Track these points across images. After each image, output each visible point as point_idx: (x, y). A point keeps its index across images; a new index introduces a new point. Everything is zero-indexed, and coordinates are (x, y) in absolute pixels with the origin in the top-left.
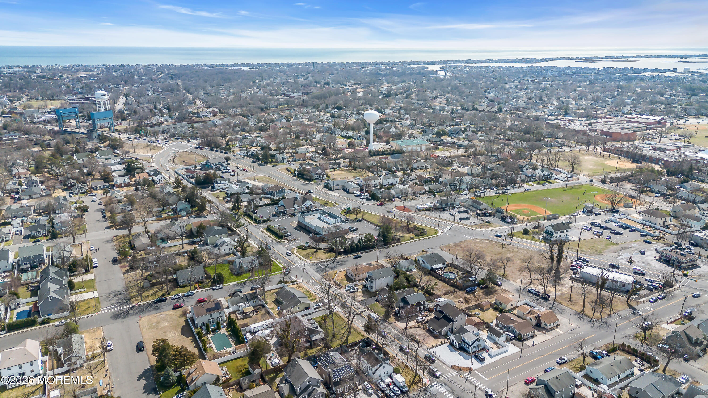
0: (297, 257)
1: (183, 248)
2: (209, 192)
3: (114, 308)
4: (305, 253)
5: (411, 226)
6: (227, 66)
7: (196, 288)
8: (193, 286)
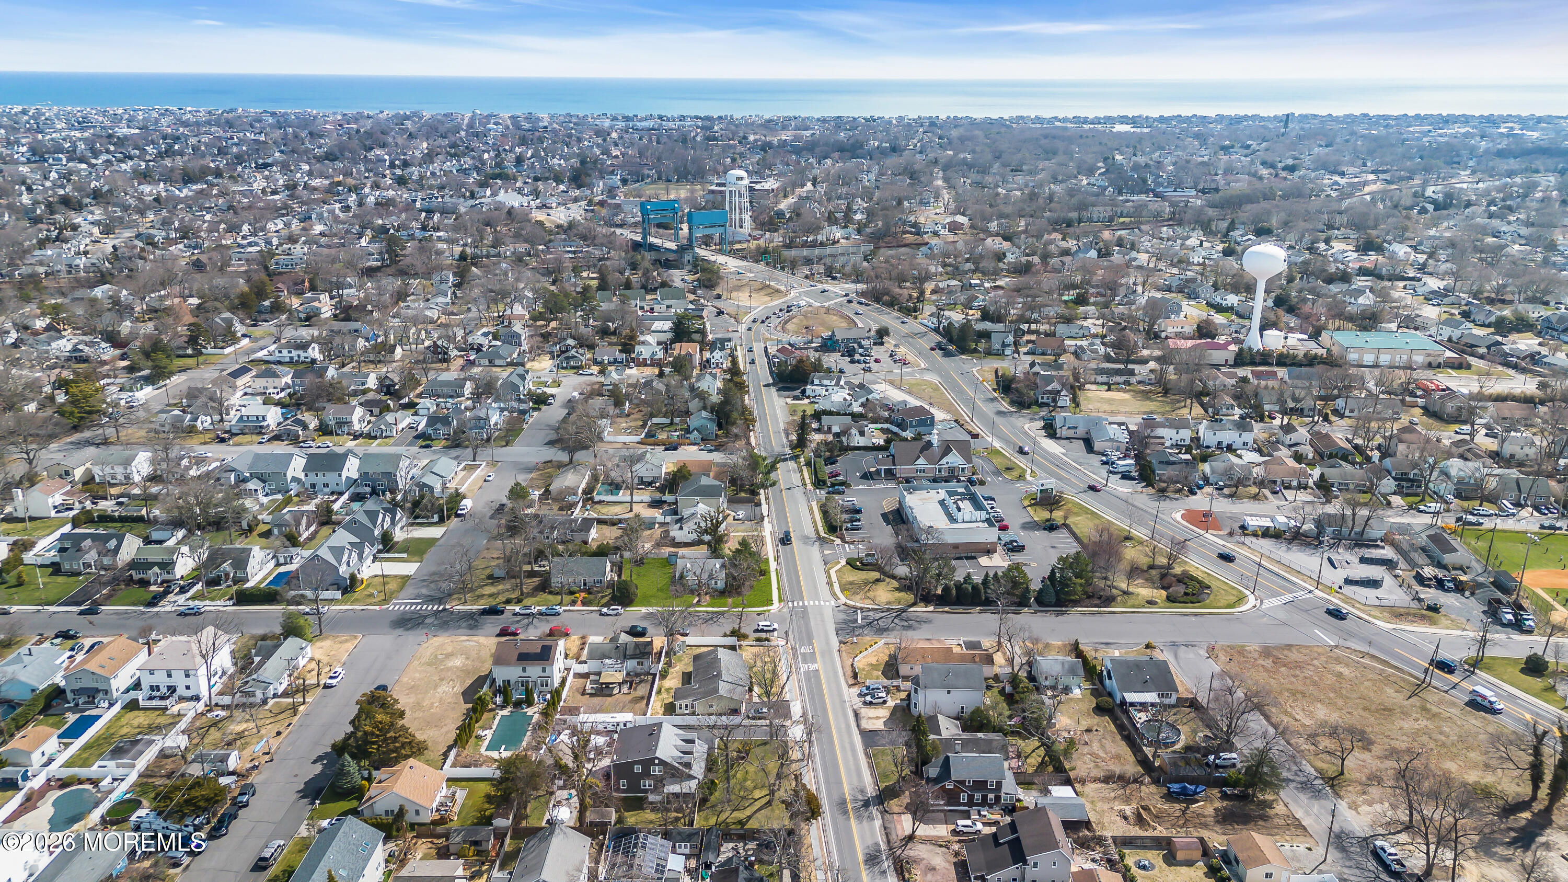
0: (830, 584)
1: (631, 510)
2: (789, 400)
3: (412, 604)
4: (851, 579)
5: (1178, 570)
7: (574, 603)
8: (572, 597)
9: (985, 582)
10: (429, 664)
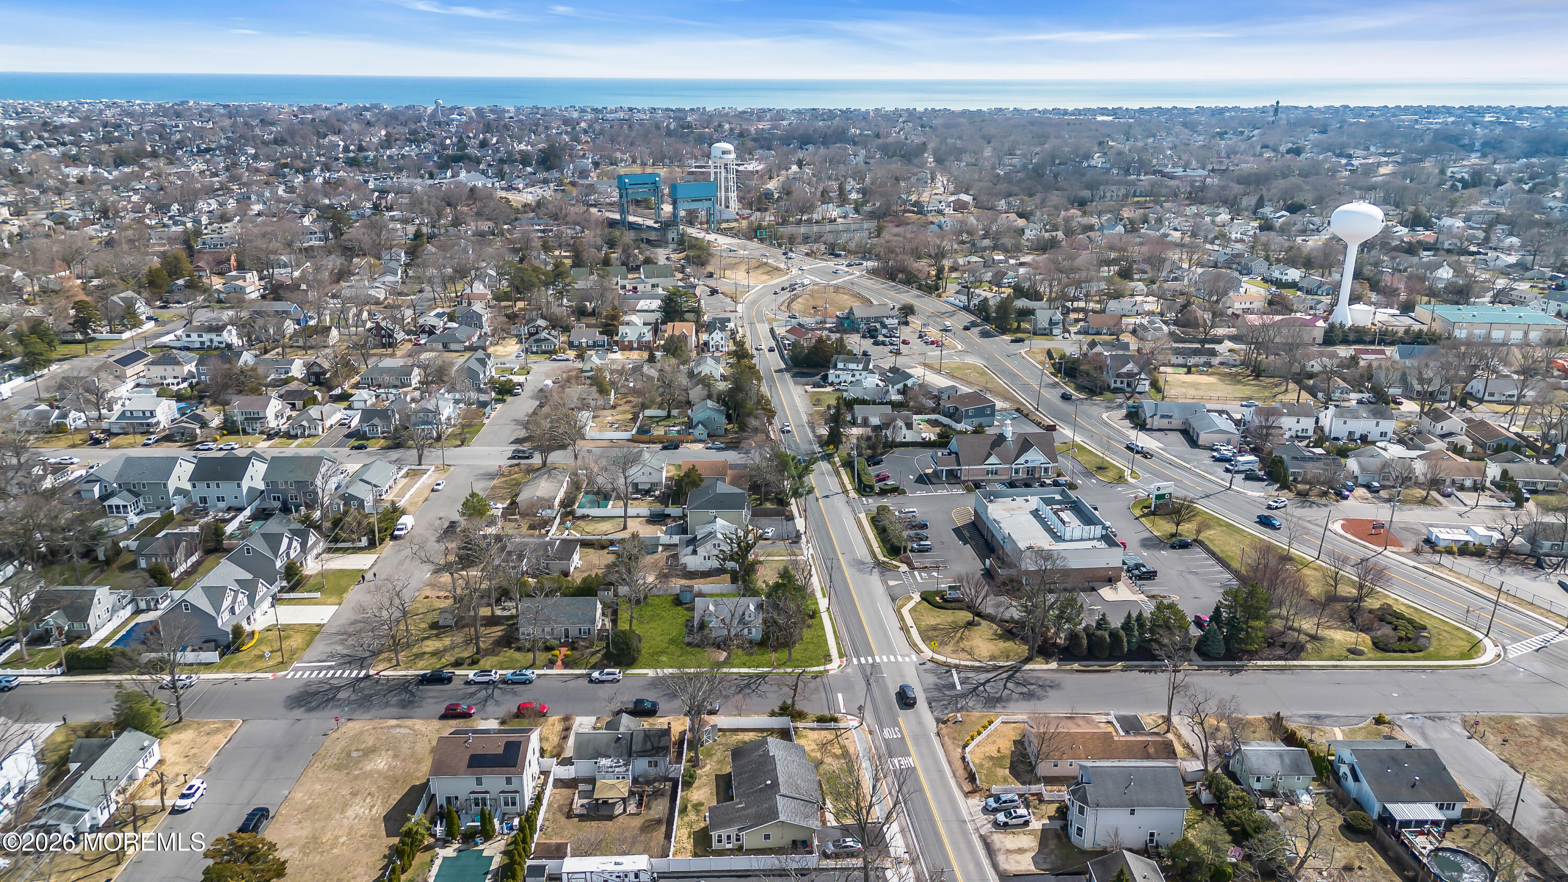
0: (904, 629)
1: (625, 528)
2: (808, 388)
3: (320, 669)
4: (933, 622)
5: (1373, 603)
6: (1066, 112)
7: (551, 664)
8: (549, 655)
9: (1127, 626)
10: (338, 767)
